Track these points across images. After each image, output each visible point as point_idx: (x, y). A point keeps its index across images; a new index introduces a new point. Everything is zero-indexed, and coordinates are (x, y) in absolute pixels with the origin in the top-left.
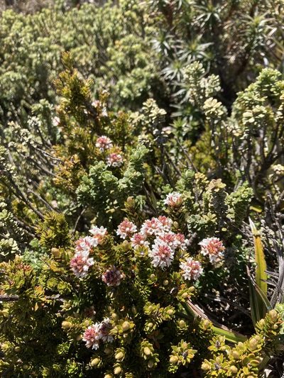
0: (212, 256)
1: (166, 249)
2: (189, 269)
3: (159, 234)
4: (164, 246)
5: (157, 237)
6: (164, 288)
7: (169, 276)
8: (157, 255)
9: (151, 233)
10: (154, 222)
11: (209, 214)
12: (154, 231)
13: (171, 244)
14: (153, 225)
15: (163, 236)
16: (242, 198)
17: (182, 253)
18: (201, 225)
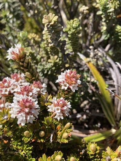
0: (73, 87)
1: (27, 101)
2: (58, 109)
3: (15, 90)
4: (23, 100)
5: (15, 94)
6: (42, 141)
7: (42, 124)
8: (20, 112)
9: (7, 93)
10: (5, 81)
11: (52, 57)
12: (8, 89)
13: (31, 94)
14: (6, 84)
15: (19, 91)
16: (74, 29)
17: (45, 97)
18: (50, 69)
